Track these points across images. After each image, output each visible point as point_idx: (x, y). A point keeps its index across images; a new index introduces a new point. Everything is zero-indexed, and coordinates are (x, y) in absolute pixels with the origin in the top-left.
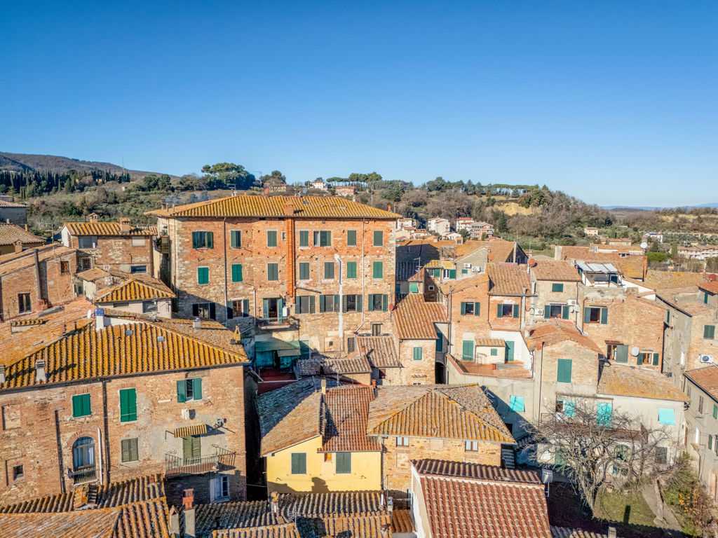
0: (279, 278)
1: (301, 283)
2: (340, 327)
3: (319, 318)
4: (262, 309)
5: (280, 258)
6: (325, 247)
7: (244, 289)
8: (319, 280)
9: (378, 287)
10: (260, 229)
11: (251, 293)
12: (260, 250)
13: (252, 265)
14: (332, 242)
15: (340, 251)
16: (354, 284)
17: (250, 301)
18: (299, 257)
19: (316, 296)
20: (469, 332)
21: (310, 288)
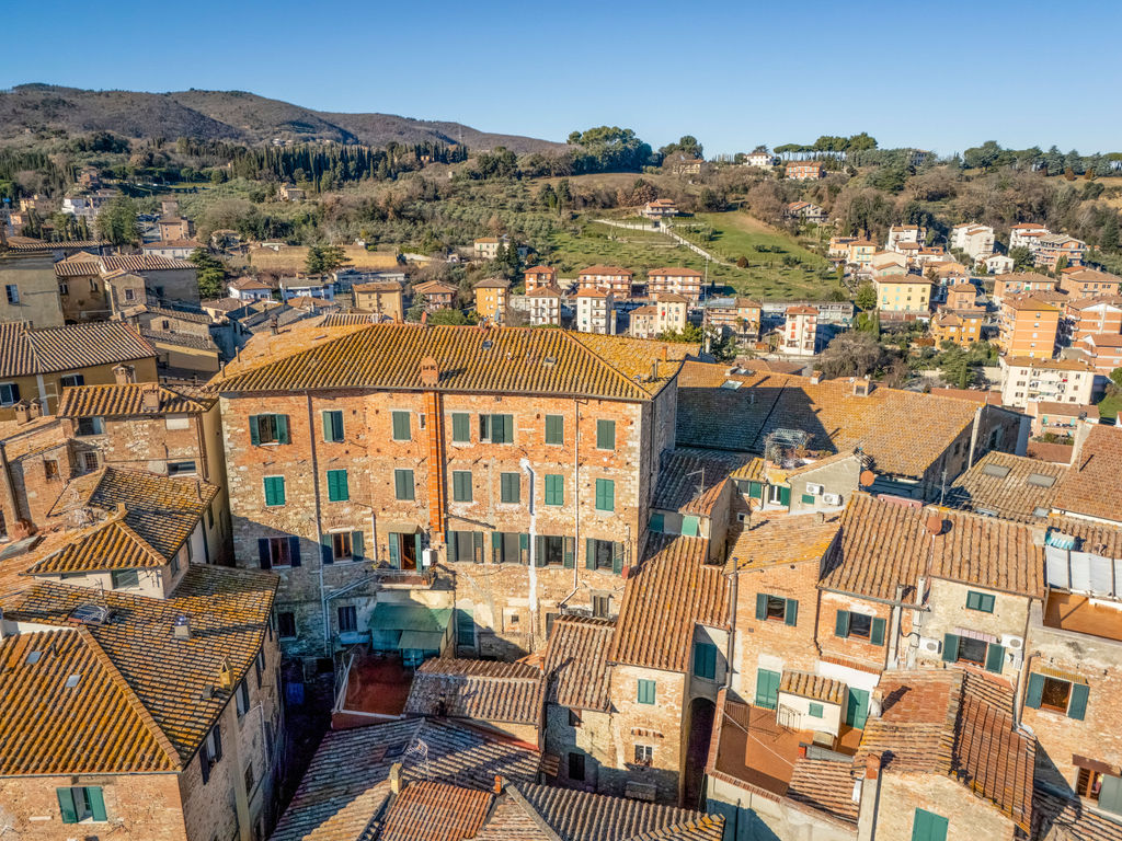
0: (416, 495)
1: (458, 508)
2: (532, 593)
3: (493, 572)
4: (387, 548)
5: (417, 460)
6: (501, 445)
7: (352, 513)
8: (491, 505)
9: (605, 527)
10: (379, 408)
11: (367, 519)
12: (381, 445)
13: (367, 471)
14: (515, 436)
15: (530, 454)
16: (560, 516)
17: (365, 534)
18: (454, 461)
19: (486, 533)
20: (771, 654)
21: (474, 518)
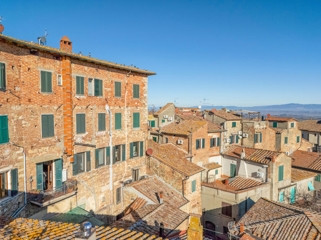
0: (55, 133)
1: (78, 138)
2: (111, 181)
3: (94, 174)
4: (35, 178)
5: (56, 108)
6: (98, 97)
7: (11, 154)
8: (94, 134)
9: (136, 136)
10: (31, 67)
11: (20, 158)
12: (32, 96)
13: (20, 118)
14: (104, 92)
15: (109, 102)
16: (120, 135)
17: (19, 171)
18: (76, 108)
19: (92, 151)
20: (200, 161)
21: (87, 143)
